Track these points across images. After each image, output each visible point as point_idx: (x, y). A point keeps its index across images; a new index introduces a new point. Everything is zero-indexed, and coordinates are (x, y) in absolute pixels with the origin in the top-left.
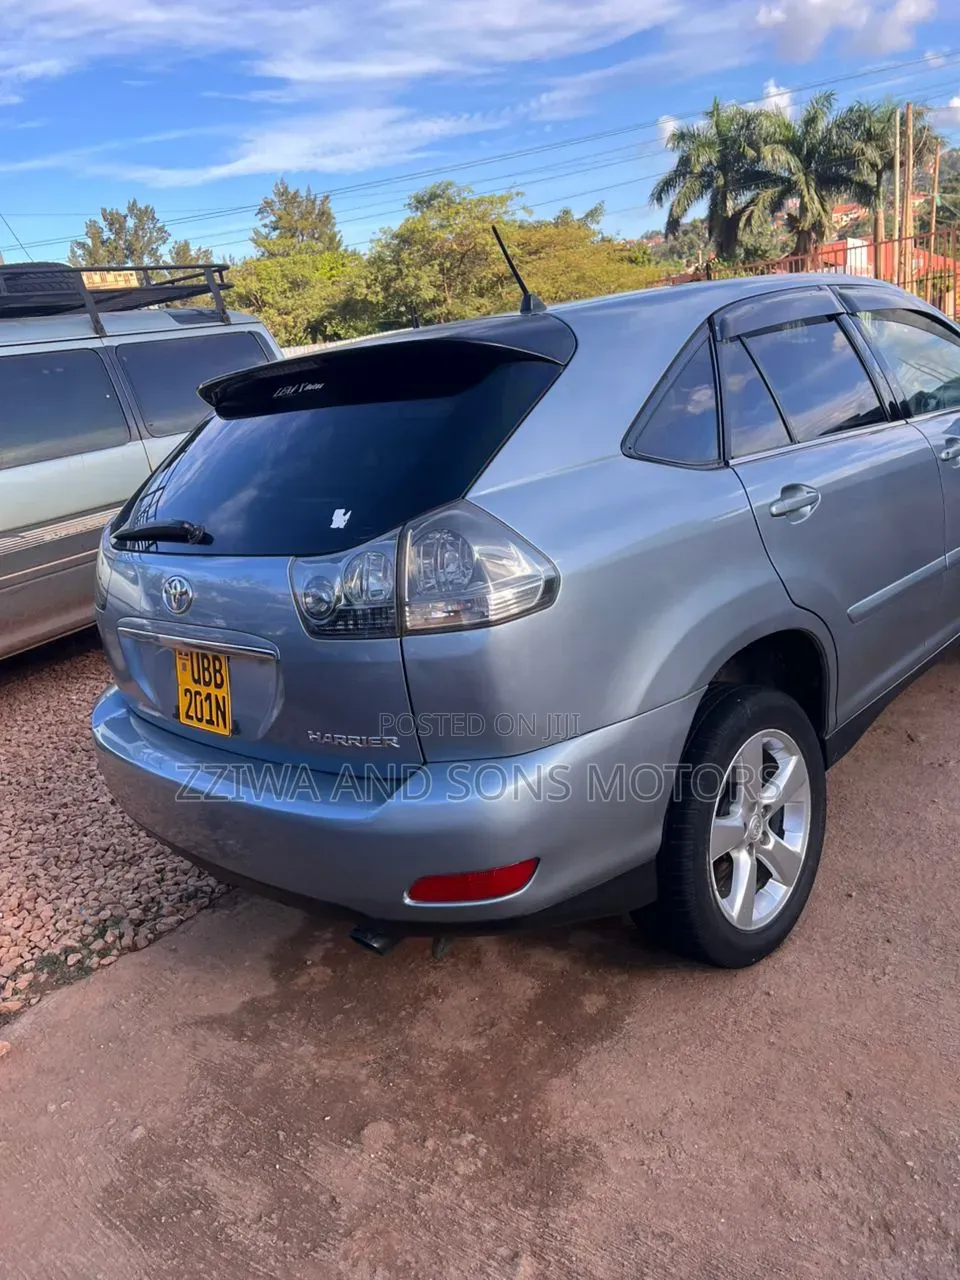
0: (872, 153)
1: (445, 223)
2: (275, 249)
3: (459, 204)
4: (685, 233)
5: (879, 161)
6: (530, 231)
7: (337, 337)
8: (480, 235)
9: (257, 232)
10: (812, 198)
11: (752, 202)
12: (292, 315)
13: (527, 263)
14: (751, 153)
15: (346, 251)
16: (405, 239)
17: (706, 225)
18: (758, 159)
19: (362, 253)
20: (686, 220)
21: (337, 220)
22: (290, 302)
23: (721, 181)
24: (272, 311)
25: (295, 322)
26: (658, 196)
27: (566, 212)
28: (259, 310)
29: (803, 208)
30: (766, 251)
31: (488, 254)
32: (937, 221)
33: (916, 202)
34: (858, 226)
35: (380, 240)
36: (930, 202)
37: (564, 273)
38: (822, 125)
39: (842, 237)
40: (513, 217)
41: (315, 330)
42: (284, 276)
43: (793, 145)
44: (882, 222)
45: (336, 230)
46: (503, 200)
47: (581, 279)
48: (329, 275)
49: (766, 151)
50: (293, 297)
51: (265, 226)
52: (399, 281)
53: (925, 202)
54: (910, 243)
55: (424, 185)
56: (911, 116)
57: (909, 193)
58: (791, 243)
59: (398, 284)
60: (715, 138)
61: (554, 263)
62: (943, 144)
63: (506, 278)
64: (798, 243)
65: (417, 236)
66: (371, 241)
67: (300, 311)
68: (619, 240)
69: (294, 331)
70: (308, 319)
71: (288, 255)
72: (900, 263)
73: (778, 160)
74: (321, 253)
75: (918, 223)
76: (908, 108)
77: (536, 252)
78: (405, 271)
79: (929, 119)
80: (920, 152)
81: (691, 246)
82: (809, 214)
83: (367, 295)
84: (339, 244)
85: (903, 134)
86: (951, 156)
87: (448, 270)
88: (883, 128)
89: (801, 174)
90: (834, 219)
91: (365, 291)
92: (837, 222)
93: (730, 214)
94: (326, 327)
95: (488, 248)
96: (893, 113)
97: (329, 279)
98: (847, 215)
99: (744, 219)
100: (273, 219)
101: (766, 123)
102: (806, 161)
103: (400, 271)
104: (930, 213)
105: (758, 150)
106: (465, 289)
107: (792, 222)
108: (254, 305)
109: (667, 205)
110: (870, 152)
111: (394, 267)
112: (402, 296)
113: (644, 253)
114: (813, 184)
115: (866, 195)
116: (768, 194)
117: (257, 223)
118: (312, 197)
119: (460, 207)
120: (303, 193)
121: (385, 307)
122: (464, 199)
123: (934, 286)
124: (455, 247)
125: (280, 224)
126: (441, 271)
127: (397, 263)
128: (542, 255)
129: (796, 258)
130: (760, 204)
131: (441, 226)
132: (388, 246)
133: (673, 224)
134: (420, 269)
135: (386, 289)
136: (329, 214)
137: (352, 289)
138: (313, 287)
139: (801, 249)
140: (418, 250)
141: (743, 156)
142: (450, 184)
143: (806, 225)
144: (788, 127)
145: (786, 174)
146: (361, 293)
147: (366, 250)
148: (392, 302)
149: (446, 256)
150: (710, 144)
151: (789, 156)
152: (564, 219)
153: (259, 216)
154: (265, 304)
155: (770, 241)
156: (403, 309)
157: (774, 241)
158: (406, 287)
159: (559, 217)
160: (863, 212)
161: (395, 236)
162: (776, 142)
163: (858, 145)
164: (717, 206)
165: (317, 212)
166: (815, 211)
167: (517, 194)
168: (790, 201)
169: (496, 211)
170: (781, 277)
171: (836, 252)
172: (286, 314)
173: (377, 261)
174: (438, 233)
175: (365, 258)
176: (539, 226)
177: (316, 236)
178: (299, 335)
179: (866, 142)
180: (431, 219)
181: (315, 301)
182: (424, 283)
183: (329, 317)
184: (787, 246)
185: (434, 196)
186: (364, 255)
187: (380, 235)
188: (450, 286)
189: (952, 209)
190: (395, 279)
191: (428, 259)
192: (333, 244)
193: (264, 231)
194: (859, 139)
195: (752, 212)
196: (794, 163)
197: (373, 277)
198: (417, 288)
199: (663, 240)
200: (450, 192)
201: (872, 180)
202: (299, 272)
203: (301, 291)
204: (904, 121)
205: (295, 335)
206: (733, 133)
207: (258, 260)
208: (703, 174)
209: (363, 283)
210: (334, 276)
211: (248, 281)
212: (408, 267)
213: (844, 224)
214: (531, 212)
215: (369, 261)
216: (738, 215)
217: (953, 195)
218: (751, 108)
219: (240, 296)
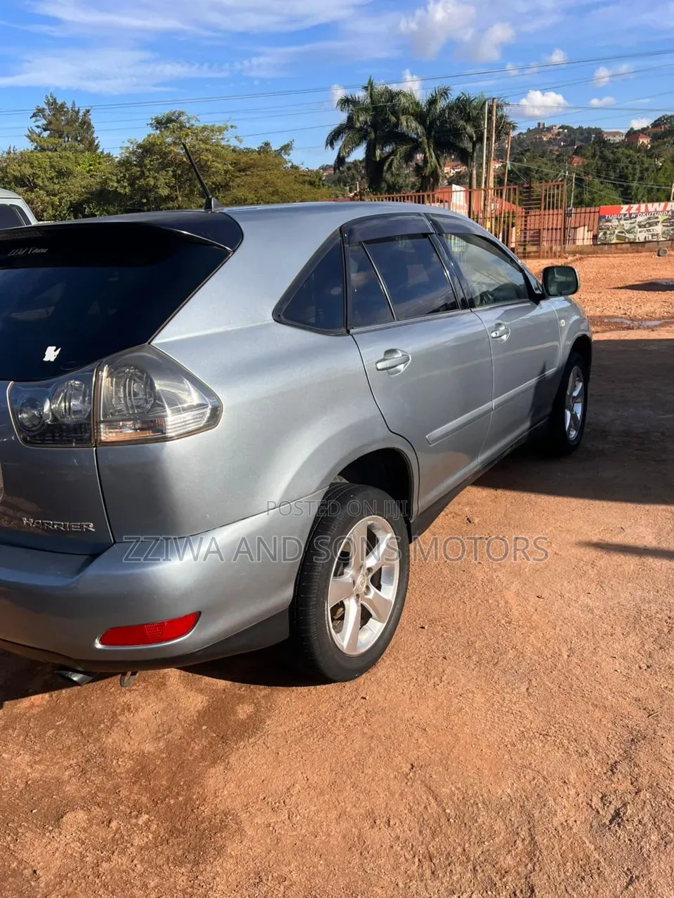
0: (470, 129)
1: (177, 141)
2: (45, 145)
3: (189, 128)
4: (349, 169)
5: (474, 135)
6: (240, 154)
7: (93, 215)
8: (203, 153)
9: (32, 132)
10: (431, 154)
11: (393, 153)
12: (58, 197)
13: (237, 177)
14: (393, 119)
15: (102, 153)
16: (147, 149)
17: (364, 164)
18: (397, 125)
19: (114, 156)
20: (350, 160)
21: (95, 129)
22: (57, 187)
23: (373, 136)
24: (42, 192)
25: (60, 203)
26: (331, 141)
27: (267, 144)
28: (32, 191)
29: (425, 161)
30: (402, 187)
31: (209, 167)
32: (508, 180)
33: (495, 166)
34: (460, 177)
35: (128, 148)
36: (504, 166)
37: (263, 187)
38: (442, 104)
39: (450, 184)
40: (228, 143)
41: (76, 209)
42: (52, 166)
43: (420, 117)
44: (474, 176)
45: (95, 136)
46: (220, 130)
47: (275, 193)
48: (88, 169)
49: (403, 118)
50: (59, 183)
51: (38, 127)
52: (142, 180)
53: (502, 166)
54: (491, 192)
55: (163, 111)
56: (495, 107)
57: (492, 159)
58: (417, 183)
59: (142, 182)
60: (370, 106)
61: (255, 179)
62: (514, 128)
63: (222, 187)
64: (422, 184)
65: (156, 148)
66: (121, 148)
67: (64, 194)
68: (303, 168)
69: (59, 209)
70: (71, 201)
71: (56, 150)
72: (485, 205)
73: (411, 126)
74: (82, 152)
75: (496, 180)
76: (493, 102)
77: (244, 170)
78: (147, 173)
79: (506, 110)
80: (499, 132)
81: (353, 178)
82: (429, 165)
83: (117, 188)
84: (97, 147)
85: (490, 119)
86: (519, 138)
87: (180, 176)
88: (478, 113)
89: (425, 138)
90: (446, 171)
91: (115, 184)
92: (447, 173)
93: (378, 159)
94: (85, 208)
95: (209, 163)
96: (485, 103)
97: (88, 172)
98: (454, 169)
99: (387, 164)
100: (45, 122)
101: (403, 100)
102: (428, 129)
103: (143, 173)
104: (504, 174)
105: (398, 119)
106: (192, 191)
107: (419, 170)
108: (27, 185)
109: (337, 148)
110: (469, 128)
111: (139, 169)
112: (145, 191)
113: (320, 179)
114: (432, 146)
115: (465, 157)
116: (403, 149)
117: (32, 124)
118: (77, 109)
119: (189, 131)
120: (69, 105)
121: (131, 199)
122: (192, 125)
123: (504, 222)
124: (185, 159)
125: (51, 127)
126: (174, 176)
127: (141, 167)
128: (248, 173)
129: (418, 194)
130: (398, 156)
131: (175, 143)
132: (134, 153)
133: (340, 160)
134: (158, 173)
135: (132, 184)
136: (90, 124)
137: (105, 182)
138: (75, 177)
139: (423, 188)
140: (157, 159)
141: (389, 121)
142: (181, 114)
143: (427, 171)
144: (417, 104)
145: (416, 137)
146: (112, 186)
147: (117, 154)
148: (135, 195)
149: (178, 166)
150: (366, 110)
151: (418, 125)
152: (265, 148)
153: (34, 119)
154: (36, 186)
155: (404, 181)
156: (145, 201)
157: (407, 181)
158: (147, 185)
159: (261, 147)
160: (463, 169)
161: (140, 146)
162: (409, 114)
163: (462, 122)
164: (370, 152)
165: (80, 120)
166: (433, 164)
167: (232, 127)
168: (418, 155)
169: (216, 137)
170: (409, 207)
171: (444, 192)
172: (52, 195)
173: (125, 163)
174: (172, 148)
175: (117, 160)
176: (248, 152)
177: (79, 139)
178: (64, 212)
179: (466, 121)
180: (167, 137)
181: (78, 186)
182: (162, 183)
183: (88, 201)
184: (415, 185)
185: (169, 120)
186: (117, 157)
187: (128, 144)
188: (180, 187)
189: (518, 173)
190: (139, 178)
191: (164, 167)
192: (92, 146)
193: (38, 130)
194: (462, 119)
195: (393, 160)
196: (420, 130)
197: (122, 175)
198: (155, 187)
199: (333, 172)
200: (183, 118)
201: (468, 145)
202: (63, 164)
203: (65, 179)
204: (490, 112)
205: (60, 212)
206: (381, 104)
207: (32, 152)
208: (361, 129)
209: (114, 178)
210: (92, 171)
211: (23, 167)
212: (149, 170)
213: (452, 175)
214: (241, 141)
215: (119, 162)
216: (383, 160)
217: (519, 164)
218: (394, 88)
219: (15, 177)
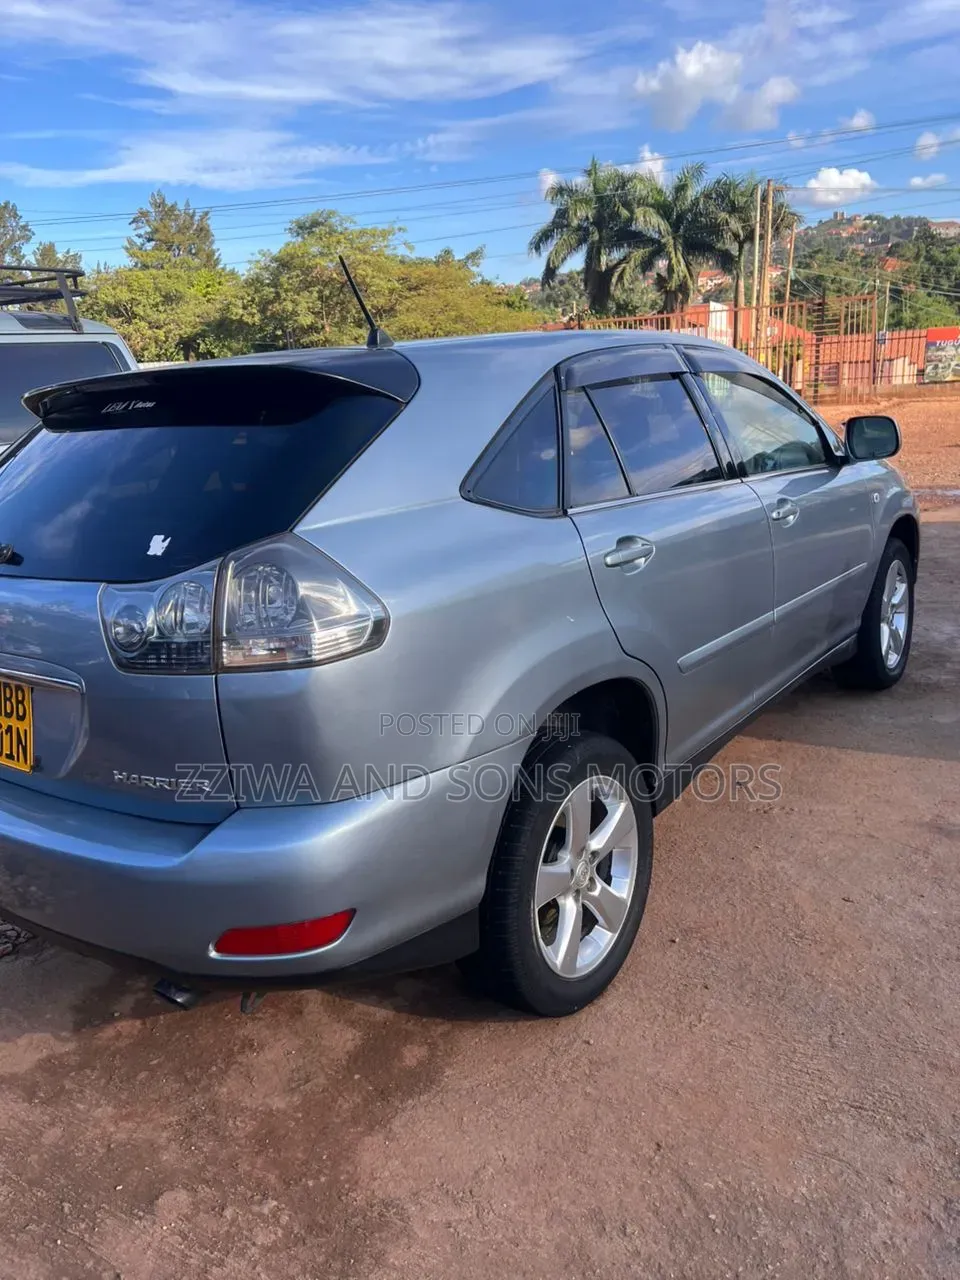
0: (735, 225)
1: (326, 251)
2: (148, 261)
3: (341, 233)
4: (562, 283)
5: (741, 232)
6: (410, 266)
7: (211, 355)
8: (360, 267)
9: (131, 242)
10: (679, 261)
11: (625, 260)
12: (164, 330)
13: (407, 298)
14: (625, 213)
15: (223, 269)
16: (284, 263)
17: (582, 276)
18: (630, 220)
19: (240, 273)
20: (563, 270)
21: (216, 237)
22: (163, 316)
23: (596, 237)
24: (143, 324)
25: (167, 338)
26: (537, 246)
27: (448, 252)
28: (129, 322)
29: (670, 269)
30: (637, 308)
31: (369, 286)
32: (790, 293)
33: (773, 274)
34: (721, 291)
35: (258, 262)
36: (785, 275)
37: (442, 311)
38: (691, 193)
39: (706, 300)
40: (395, 252)
41: (187, 346)
42: (157, 289)
43: (664, 210)
44: (742, 289)
45: (214, 247)
46: (384, 234)
47: (459, 318)
48: (204, 291)
49: (639, 212)
50: (165, 311)
51: (140, 236)
52: (276, 305)
53: (782, 274)
54: (766, 312)
55: (306, 211)
56: (771, 193)
57: (767, 264)
58: (659, 301)
59: (277, 307)
60: (593, 196)
61: (432, 300)
62: (800, 219)
63: (385, 311)
64: (665, 303)
65: (297, 261)
66: (250, 262)
67: (172, 326)
68: (498, 283)
69: (165, 346)
70: (180, 335)
71: (162, 267)
72: (757, 329)
73: (649, 222)
74: (197, 269)
75: (774, 294)
76: (769, 185)
77: (416, 288)
78: (283, 295)
79: (787, 197)
80: (777, 228)
81: (568, 296)
82: (675, 276)
83: (242, 315)
84: (217, 262)
85: (764, 209)
86: (806, 234)
87: (327, 298)
88: (746, 202)
89: (670, 237)
90: (700, 283)
91: (241, 311)
92: (703, 286)
93: (604, 268)
94: (199, 344)
95: (368, 280)
96: (755, 188)
97: (205, 296)
98: (712, 280)
99: (616, 275)
100: (149, 230)
101: (639, 186)
102: (675, 226)
103: (278, 294)
104: (785, 286)
105: (632, 212)
106: (344, 319)
107: (661, 282)
108: (123, 315)
109: (545, 254)
110: (733, 222)
111: (272, 290)
112: (279, 320)
113: (522, 298)
114: (680, 248)
115: (727, 262)
116: (639, 254)
117: (131, 232)
118: (191, 211)
119: (342, 237)
120: (181, 206)
121: (261, 330)
122: (346, 229)
123: (786, 353)
124: (335, 275)
125: (156, 236)
126: (320, 298)
127: (275, 286)
128: (422, 291)
129: (662, 316)
130: (632, 263)
131: (321, 254)
132: (266, 268)
133: (550, 272)
134: (298, 295)
135: (263, 311)
136: (208, 231)
137: (227, 308)
138: (187, 302)
139: (668, 307)
140: (298, 276)
141: (618, 215)
142: (331, 214)
143: (673, 284)
144: (660, 192)
145: (656, 236)
146: (237, 314)
147: (244, 271)
148: (267, 325)
149: (325, 284)
150: (587, 201)
151: (660, 220)
152: (445, 258)
153: (134, 225)
154: (135, 316)
155: (641, 299)
156: (279, 333)
157: (645, 298)
158: (283, 311)
159: (440, 256)
160: (727, 280)
161: (275, 259)
162: (647, 205)
163: (723, 215)
164: (592, 258)
165: (195, 227)
166: (681, 274)
167: (400, 229)
168: (660, 262)
169: (377, 244)
170: (649, 332)
171: (698, 313)
172: (157, 328)
173: (255, 283)
174: (318, 260)
175: (243, 278)
176: (421, 262)
177: (193, 251)
178: (171, 350)
179: (730, 213)
180: (312, 246)
181: (188, 317)
182: (303, 309)
183: (203, 335)
184: (657, 304)
185: (315, 224)
186: (243, 275)
187: (259, 257)
188: (328, 314)
189: (805, 283)
190: (271, 302)
191: (307, 286)
192: (211, 261)
193: (139, 241)
194: (724, 210)
195: (624, 269)
196: (664, 226)
197: (249, 298)
198: (295, 313)
199: (540, 288)
200: (333, 220)
201: (734, 249)
202: (172, 286)
203: (174, 305)
204: (764, 199)
205: (166, 350)
206: (608, 193)
207: (130, 270)
208: (579, 228)
209: (239, 303)
210: (210, 294)
211: (118, 291)
212: (286, 291)
213: (709, 288)
214: (412, 248)
215: (246, 282)
216: (611, 270)
217: (807, 271)
218: (627, 170)
219: (108, 305)
